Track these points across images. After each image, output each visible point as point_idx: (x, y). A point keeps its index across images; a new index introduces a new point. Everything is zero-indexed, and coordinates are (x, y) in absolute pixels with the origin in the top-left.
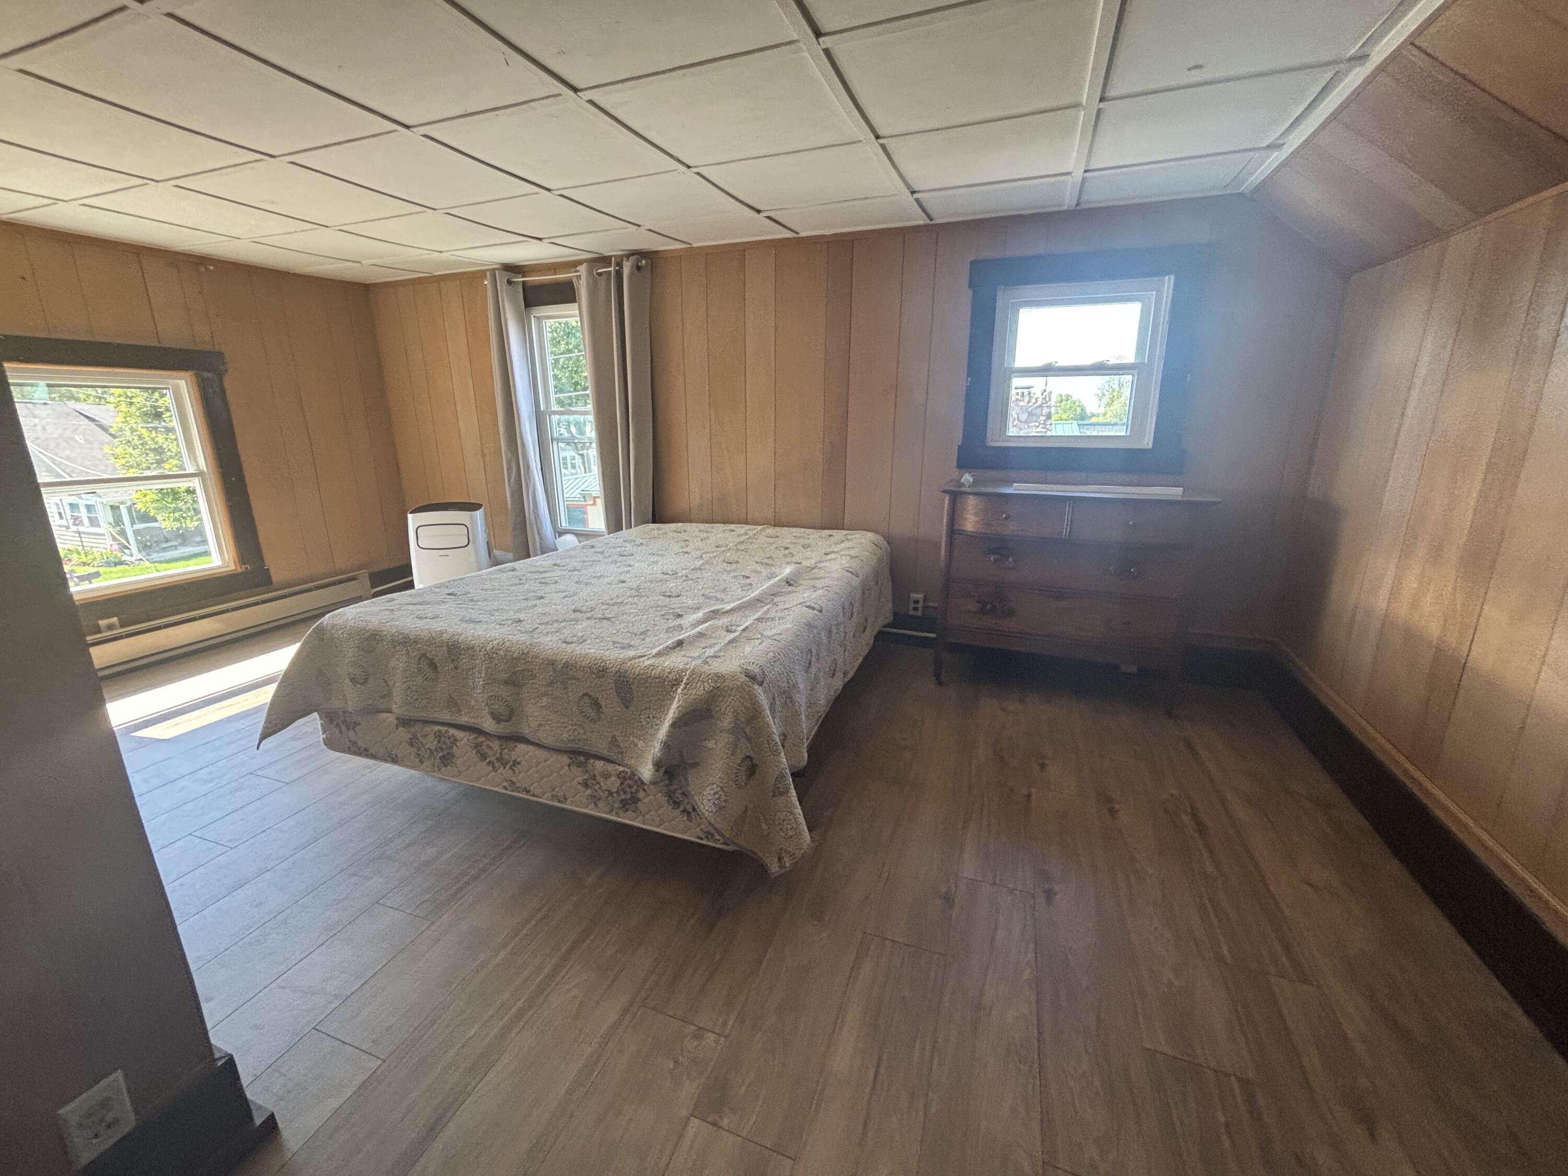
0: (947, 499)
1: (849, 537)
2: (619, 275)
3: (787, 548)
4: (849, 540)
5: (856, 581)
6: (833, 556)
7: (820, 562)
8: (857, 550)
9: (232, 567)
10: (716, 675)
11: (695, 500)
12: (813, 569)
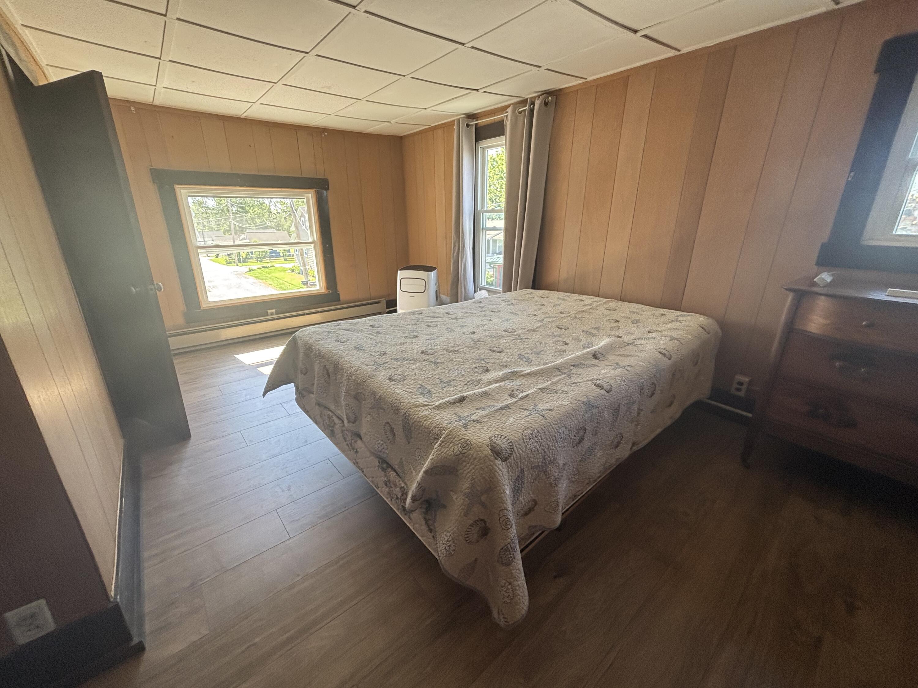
0: (790, 297)
1: (680, 318)
2: (532, 111)
3: (617, 321)
4: (680, 321)
5: (666, 363)
6: (654, 335)
7: (639, 339)
8: (680, 332)
9: (323, 291)
10: (466, 441)
11: (563, 275)
12: (628, 344)
